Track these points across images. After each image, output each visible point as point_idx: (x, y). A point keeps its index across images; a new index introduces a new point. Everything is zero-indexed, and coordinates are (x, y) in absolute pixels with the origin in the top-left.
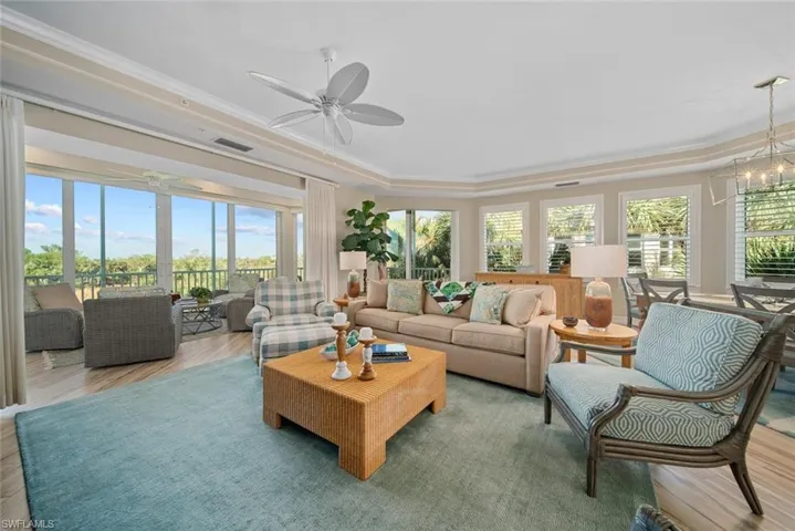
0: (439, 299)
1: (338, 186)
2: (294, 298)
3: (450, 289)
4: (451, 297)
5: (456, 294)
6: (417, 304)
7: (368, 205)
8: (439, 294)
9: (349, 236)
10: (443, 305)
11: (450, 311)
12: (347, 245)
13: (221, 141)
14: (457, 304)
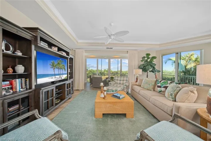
0: (158, 87)
1: (139, 51)
2: (120, 80)
3: (164, 83)
4: (163, 86)
5: (164, 85)
6: (151, 87)
7: (148, 55)
8: (159, 85)
9: (141, 65)
10: (159, 89)
11: (160, 92)
12: (140, 67)
13: (107, 48)
14: (163, 89)
